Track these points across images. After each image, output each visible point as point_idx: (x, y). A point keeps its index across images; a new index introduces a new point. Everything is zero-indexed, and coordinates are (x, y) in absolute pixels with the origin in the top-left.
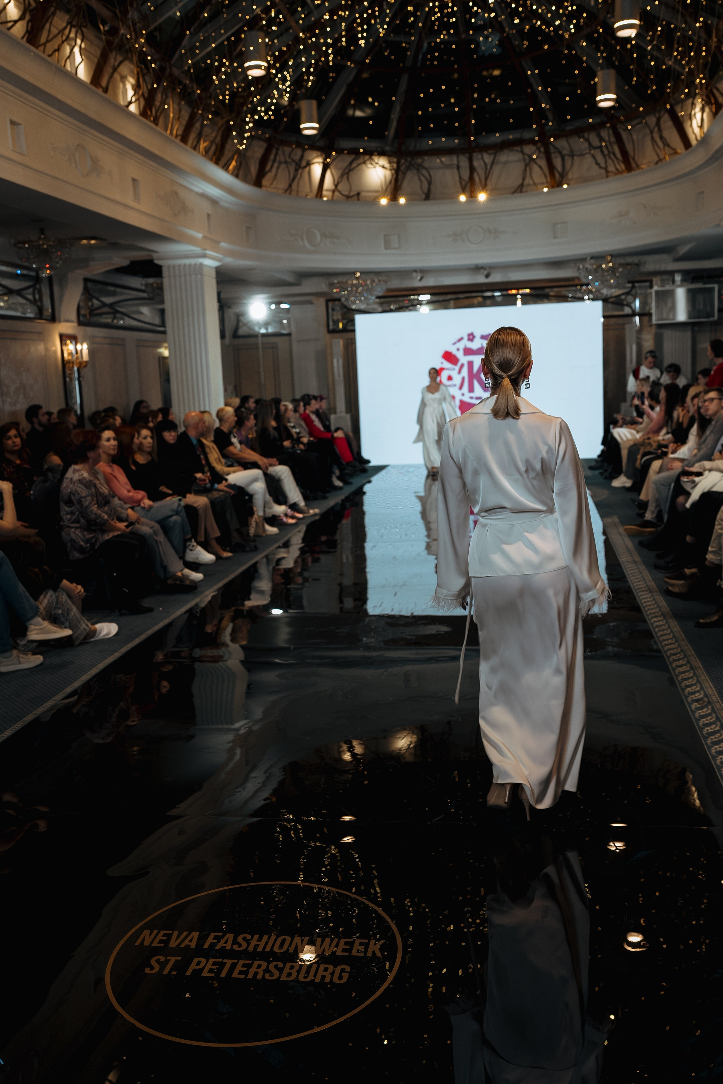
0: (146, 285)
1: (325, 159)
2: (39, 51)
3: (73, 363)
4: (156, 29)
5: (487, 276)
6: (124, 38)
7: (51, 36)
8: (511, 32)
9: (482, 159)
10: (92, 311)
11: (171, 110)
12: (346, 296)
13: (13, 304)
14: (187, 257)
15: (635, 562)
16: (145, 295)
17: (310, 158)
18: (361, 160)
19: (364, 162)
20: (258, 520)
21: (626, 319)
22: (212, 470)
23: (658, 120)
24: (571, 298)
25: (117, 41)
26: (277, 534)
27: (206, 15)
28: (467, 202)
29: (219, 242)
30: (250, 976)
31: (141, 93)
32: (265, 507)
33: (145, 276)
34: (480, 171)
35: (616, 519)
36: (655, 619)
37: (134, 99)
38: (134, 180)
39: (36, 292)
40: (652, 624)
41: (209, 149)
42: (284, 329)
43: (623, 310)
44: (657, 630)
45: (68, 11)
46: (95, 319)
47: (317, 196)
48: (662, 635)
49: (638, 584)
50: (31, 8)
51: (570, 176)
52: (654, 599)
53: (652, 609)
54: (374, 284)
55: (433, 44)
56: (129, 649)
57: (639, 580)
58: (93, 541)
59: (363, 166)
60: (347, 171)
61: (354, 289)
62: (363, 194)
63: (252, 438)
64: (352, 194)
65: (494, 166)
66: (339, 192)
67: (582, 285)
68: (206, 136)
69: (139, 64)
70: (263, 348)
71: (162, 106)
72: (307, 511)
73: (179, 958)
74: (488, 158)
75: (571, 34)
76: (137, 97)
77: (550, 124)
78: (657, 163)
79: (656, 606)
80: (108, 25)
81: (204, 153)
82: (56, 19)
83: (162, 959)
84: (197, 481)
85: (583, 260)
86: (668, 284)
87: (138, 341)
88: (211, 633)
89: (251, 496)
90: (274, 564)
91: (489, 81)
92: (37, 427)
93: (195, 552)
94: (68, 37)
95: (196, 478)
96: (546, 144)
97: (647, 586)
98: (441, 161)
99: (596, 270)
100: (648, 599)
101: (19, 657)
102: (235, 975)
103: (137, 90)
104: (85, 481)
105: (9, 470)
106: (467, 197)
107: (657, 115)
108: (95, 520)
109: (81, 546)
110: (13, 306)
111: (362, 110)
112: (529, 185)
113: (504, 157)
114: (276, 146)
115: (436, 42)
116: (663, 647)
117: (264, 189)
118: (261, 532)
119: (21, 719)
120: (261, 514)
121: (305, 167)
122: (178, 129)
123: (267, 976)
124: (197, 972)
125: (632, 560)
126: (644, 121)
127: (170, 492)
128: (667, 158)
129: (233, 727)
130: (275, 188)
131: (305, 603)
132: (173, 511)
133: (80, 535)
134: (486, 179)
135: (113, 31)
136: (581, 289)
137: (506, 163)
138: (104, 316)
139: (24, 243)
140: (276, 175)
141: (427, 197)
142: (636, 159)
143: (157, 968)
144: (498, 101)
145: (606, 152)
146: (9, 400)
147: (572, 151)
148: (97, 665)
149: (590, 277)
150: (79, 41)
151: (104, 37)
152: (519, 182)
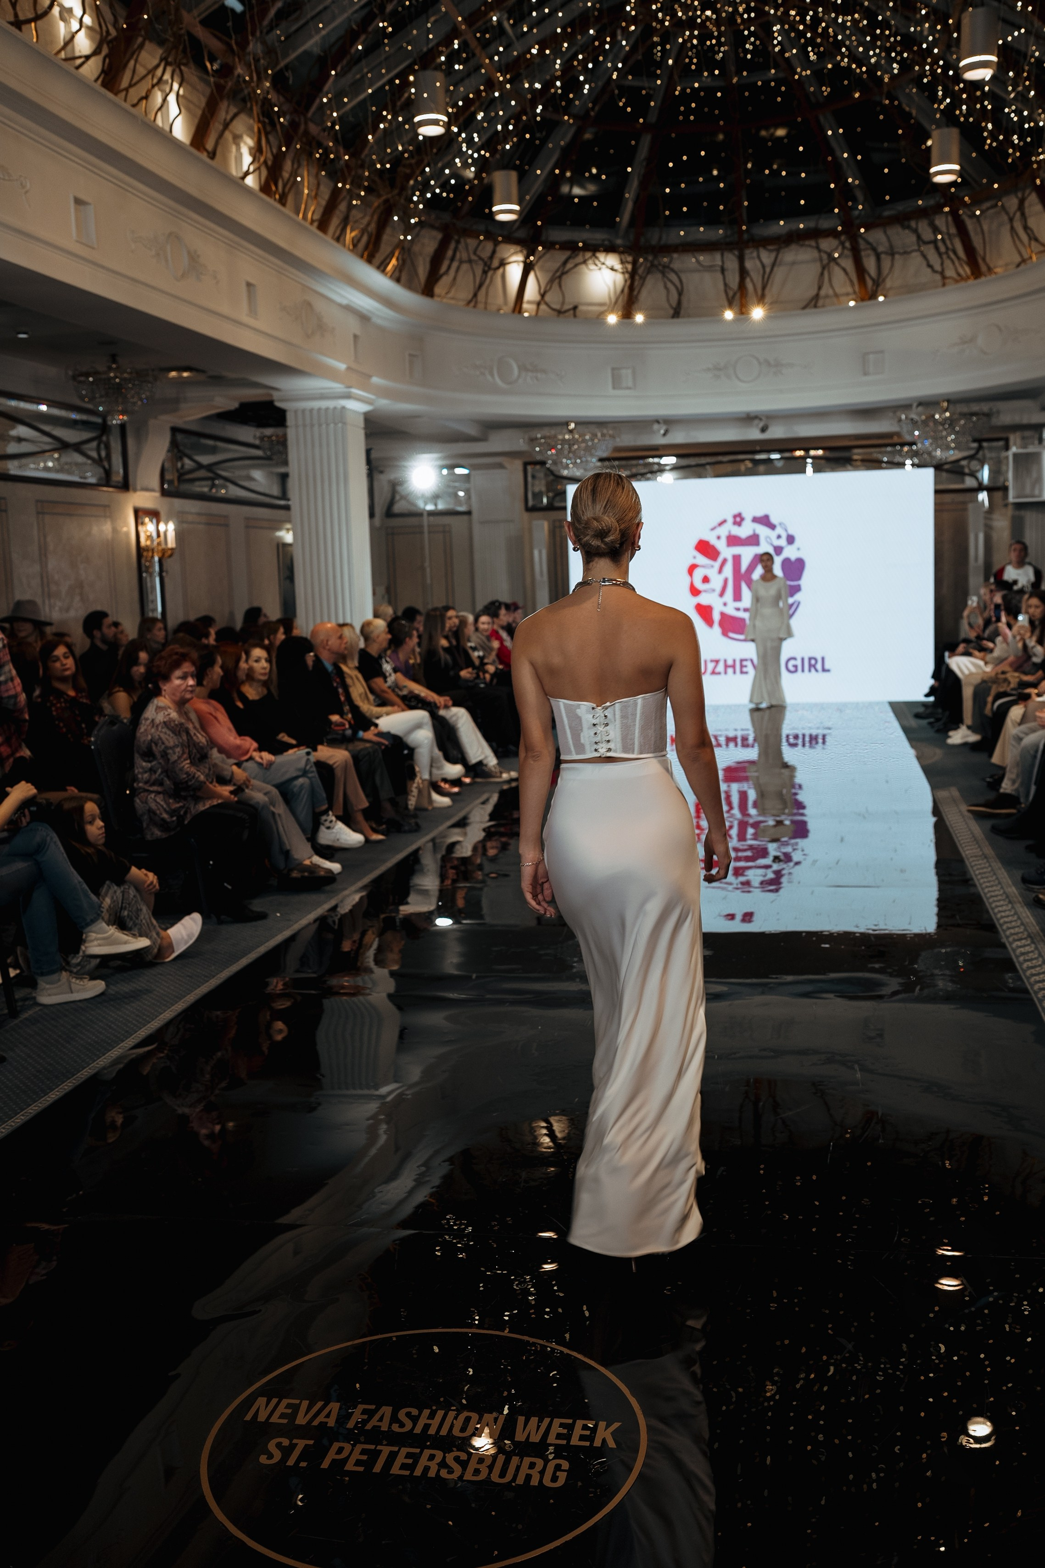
0: (262, 439)
1: (527, 257)
2: (119, 99)
3: (153, 550)
4: (287, 67)
5: (763, 430)
6: (241, 80)
7: (136, 79)
8: (804, 73)
9: (759, 257)
10: (182, 476)
11: (306, 184)
12: (555, 458)
13: (66, 464)
14: (323, 397)
15: (985, 857)
16: (259, 453)
17: (506, 256)
18: (580, 259)
19: (585, 262)
20: (421, 786)
21: (968, 496)
22: (355, 709)
23: (1022, 202)
24: (886, 463)
25: (230, 84)
26: (449, 807)
27: (360, 47)
28: (735, 321)
29: (370, 376)
30: (418, 1472)
31: (262, 159)
32: (431, 766)
33: (261, 424)
34: (755, 276)
35: (955, 792)
36: (1019, 943)
37: (252, 169)
38: (249, 285)
39: (102, 446)
40: (1014, 950)
41: (359, 240)
42: (461, 505)
43: (963, 482)
44: (1021, 959)
45: (161, 43)
46: (185, 487)
47: (514, 311)
48: (1029, 968)
49: (990, 889)
50: (110, 38)
51: (888, 283)
52: (1016, 913)
53: (1013, 928)
54: (596, 441)
55: (688, 91)
56: (231, 973)
57: (992, 883)
58: (182, 813)
59: (583, 267)
60: (558, 274)
61: (566, 446)
62: (582, 308)
63: (413, 664)
64: (566, 307)
65: (776, 269)
66: (547, 304)
67: (902, 445)
68: (356, 222)
69: (261, 118)
70: (429, 532)
71: (292, 179)
72: (498, 774)
73: (311, 1442)
74: (767, 257)
75: (893, 77)
76: (256, 165)
77: (860, 207)
78: (1018, 265)
79: (1019, 923)
80: (219, 61)
81: (351, 247)
82: (144, 55)
83: (286, 1442)
84: (333, 726)
85: (906, 406)
86: (1033, 444)
87: (247, 519)
88: (348, 953)
89: (412, 750)
90: (443, 852)
91: (770, 144)
92: (99, 643)
93: (334, 830)
94: (160, 80)
95: (330, 723)
96: (854, 237)
97: (1004, 893)
98: (698, 261)
99: (925, 423)
100: (1007, 913)
101: (69, 982)
102: (395, 1470)
103: (257, 154)
104: (172, 724)
105: (59, 705)
106: (735, 313)
107: (1020, 195)
108: (187, 782)
109: (163, 820)
110: (66, 467)
111: (582, 186)
112: (827, 296)
113: (790, 255)
114: (456, 237)
115: (693, 88)
116: (1032, 985)
117: (436, 298)
118: (425, 804)
119: (74, 1075)
120: (426, 776)
121: (498, 268)
122: (313, 211)
123: (444, 1473)
124: (337, 1465)
125: (981, 853)
126: (1000, 204)
127: (294, 742)
128: (1034, 258)
129: (377, 1093)
130: (453, 298)
131: (485, 910)
132: (299, 770)
133: (162, 803)
134: (764, 288)
135: (226, 71)
136: (901, 451)
137: (794, 263)
138: (197, 483)
139: (88, 375)
140: (455, 279)
141: (677, 313)
142: (988, 259)
143: (277, 1455)
144: (784, 173)
145: (943, 249)
146: (59, 604)
147: (891, 247)
148: (185, 996)
149: (917, 433)
150: (176, 86)
151: (212, 79)
152: (813, 292)
